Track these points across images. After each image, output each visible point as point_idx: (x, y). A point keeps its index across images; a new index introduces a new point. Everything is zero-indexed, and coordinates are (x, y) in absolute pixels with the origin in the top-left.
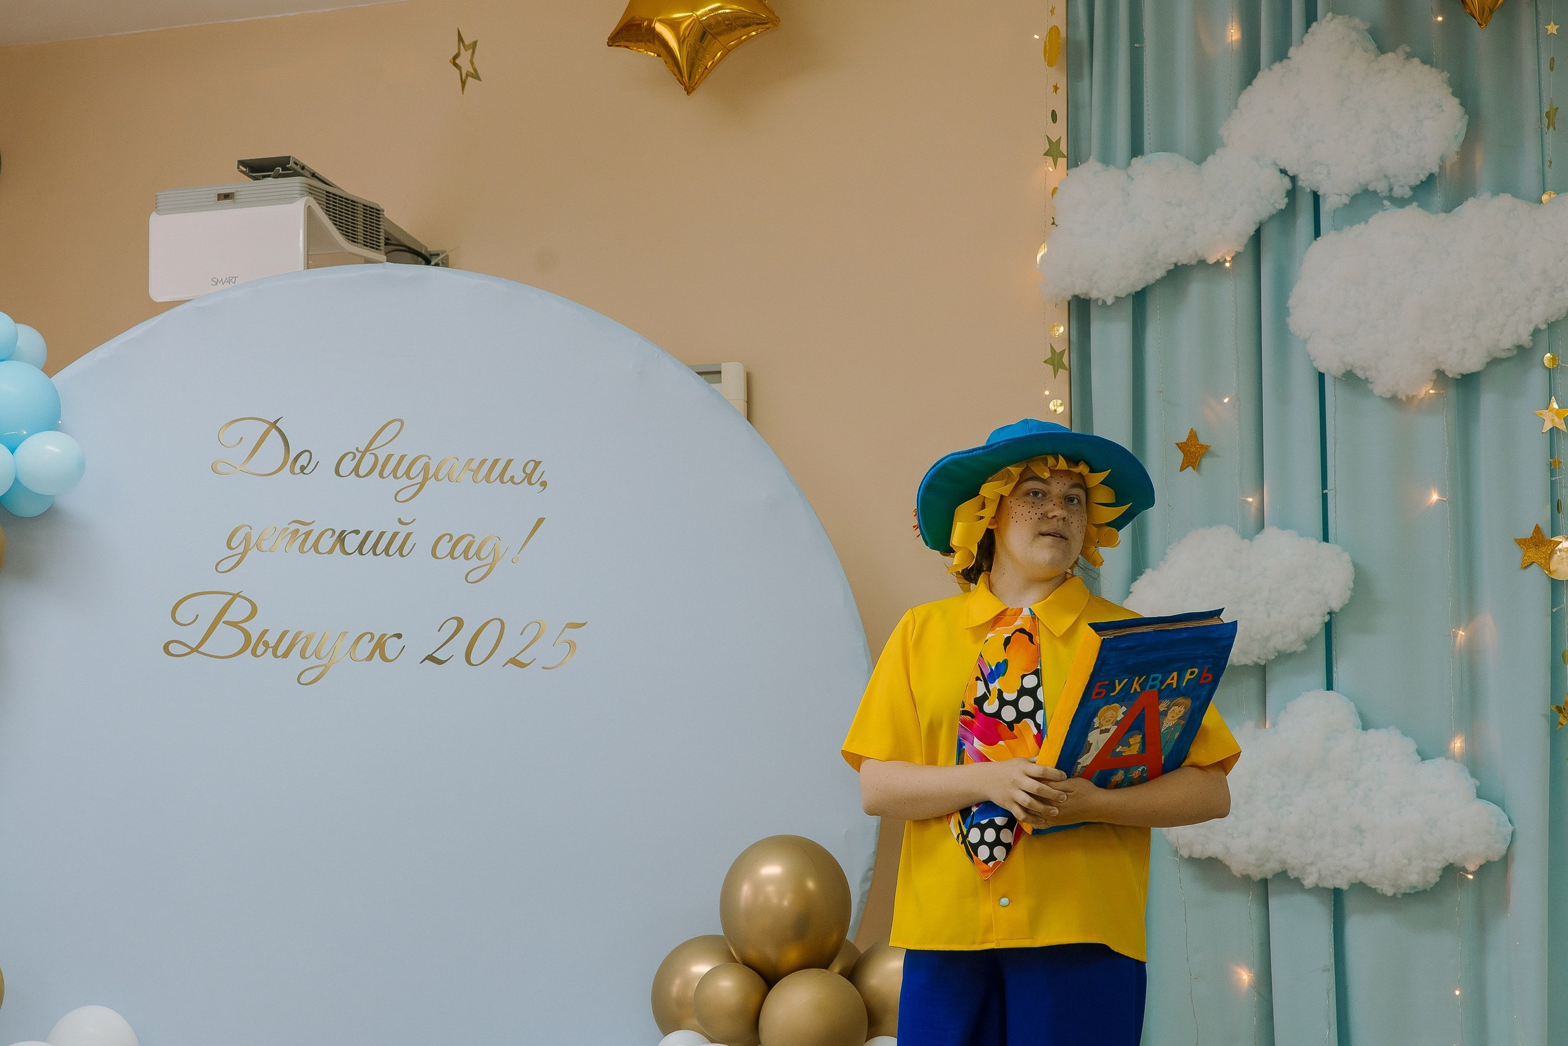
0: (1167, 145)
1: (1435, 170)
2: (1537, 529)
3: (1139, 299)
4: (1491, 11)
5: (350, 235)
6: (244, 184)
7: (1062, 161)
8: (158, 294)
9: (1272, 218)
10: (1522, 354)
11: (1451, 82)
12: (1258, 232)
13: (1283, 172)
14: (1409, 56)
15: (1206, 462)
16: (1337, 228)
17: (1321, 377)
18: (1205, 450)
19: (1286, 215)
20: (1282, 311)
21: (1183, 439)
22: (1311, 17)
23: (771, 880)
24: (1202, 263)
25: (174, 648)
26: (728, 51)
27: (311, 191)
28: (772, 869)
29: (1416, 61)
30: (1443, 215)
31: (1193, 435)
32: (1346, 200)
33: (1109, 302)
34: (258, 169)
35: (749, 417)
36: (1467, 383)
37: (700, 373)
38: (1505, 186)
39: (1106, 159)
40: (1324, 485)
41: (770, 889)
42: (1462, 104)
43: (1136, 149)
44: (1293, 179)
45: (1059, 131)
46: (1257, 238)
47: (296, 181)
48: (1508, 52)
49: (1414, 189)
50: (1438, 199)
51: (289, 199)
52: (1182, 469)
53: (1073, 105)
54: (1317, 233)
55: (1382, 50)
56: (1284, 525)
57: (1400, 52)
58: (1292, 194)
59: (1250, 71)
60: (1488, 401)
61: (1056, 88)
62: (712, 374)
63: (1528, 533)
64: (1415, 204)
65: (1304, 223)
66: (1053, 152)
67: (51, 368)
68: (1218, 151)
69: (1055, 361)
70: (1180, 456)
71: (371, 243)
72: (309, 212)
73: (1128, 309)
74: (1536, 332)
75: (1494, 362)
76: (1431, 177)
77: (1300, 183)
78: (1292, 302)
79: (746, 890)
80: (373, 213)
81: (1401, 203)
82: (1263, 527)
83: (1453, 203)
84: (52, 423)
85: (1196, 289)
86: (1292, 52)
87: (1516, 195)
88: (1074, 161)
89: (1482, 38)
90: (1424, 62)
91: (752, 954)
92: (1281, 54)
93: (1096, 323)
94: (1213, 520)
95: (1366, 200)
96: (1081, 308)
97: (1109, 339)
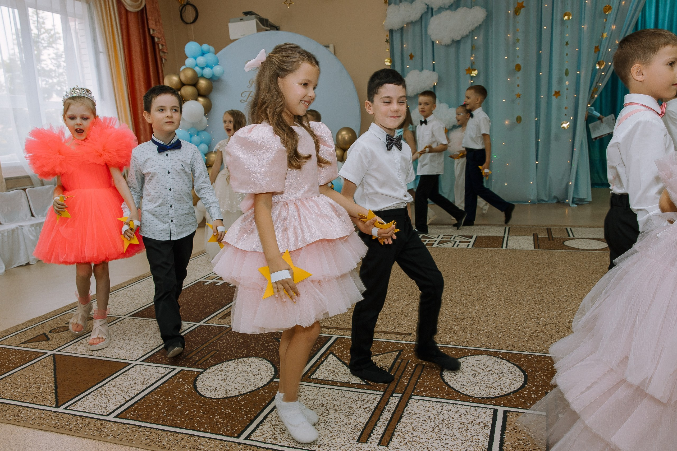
2: (469, 68)
3: (402, 29)
5: (264, 25)
6: (244, 17)
7: (387, 4)
8: (232, 38)
9: (424, 13)
10: (467, 36)
12: (422, 16)
13: (426, 4)
15: (414, 58)
16: (436, 15)
17: (433, 43)
18: (414, 56)
19: (426, 13)
20: (426, 30)
21: (410, 54)
24: (413, 22)
25: (242, 101)
27: (256, 18)
28: (344, 133)
30: (454, 11)
31: (411, 54)
32: (437, 9)
33: (396, 30)
34: (246, 14)
35: (335, 54)
36: (458, 42)
37: (325, 47)
38: (465, 5)
39: (395, 3)
41: (344, 136)
43: (401, 1)
46: (421, 18)
47: (253, 16)
49: (449, 6)
50: (453, 8)
51: (252, 19)
52: (410, 60)
54: (432, 16)
56: (426, 69)
58: (428, 8)
60: (462, 45)
62: (327, 47)
63: (467, 68)
65: (430, 14)
66: (386, 2)
67: (216, 53)
69: (387, 41)
70: (409, 58)
71: (267, 26)
72: (256, 22)
73: (400, 31)
74: (470, 32)
75: (462, 38)
76: (452, 4)
77: (429, 6)
78: (428, 28)
79: (340, 137)
80: (267, 20)
81: (447, 9)
82: (423, 69)
83: (456, 9)
84: (217, 64)
85: (411, 26)
87: (467, 7)
88: (390, 4)
91: (342, 147)
93: (394, 34)
94: (415, 68)
95: (441, 9)
96: (391, 31)
97: (397, 37)
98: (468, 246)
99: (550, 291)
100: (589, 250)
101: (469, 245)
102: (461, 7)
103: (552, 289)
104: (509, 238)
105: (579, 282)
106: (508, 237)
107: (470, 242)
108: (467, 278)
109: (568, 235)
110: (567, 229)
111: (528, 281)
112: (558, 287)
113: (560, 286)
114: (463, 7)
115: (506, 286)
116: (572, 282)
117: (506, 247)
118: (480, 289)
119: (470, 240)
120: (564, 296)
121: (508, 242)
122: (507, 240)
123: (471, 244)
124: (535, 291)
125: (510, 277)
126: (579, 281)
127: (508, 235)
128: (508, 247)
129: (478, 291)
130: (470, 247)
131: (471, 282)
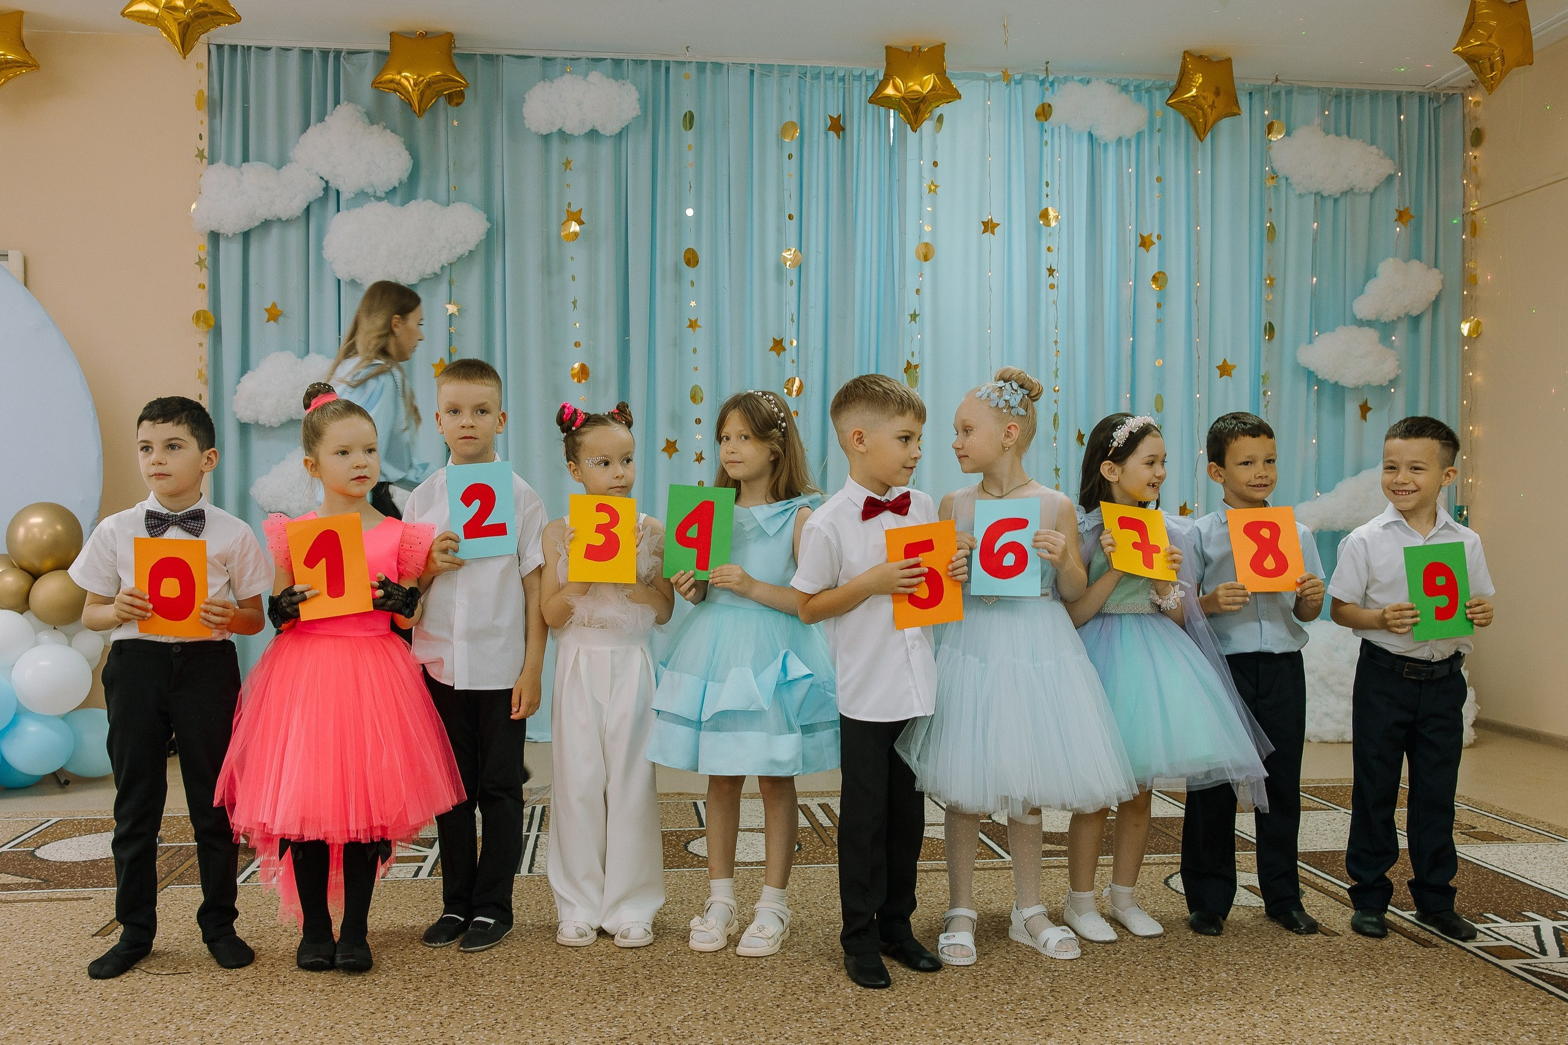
0: (261, 158)
1: (397, 185)
3: (246, 236)
4: (424, 111)
7: (205, 161)
9: (315, 200)
10: (436, 276)
11: (405, 143)
12: (308, 207)
13: (322, 178)
14: (385, 128)
15: (280, 319)
16: (348, 209)
17: (339, 280)
18: (281, 313)
19: (323, 199)
20: (320, 248)
21: (269, 306)
22: (337, 102)
23: (35, 525)
24: (279, 220)
26: (8, 79)
28: (36, 520)
29: (388, 131)
30: (399, 207)
31: (274, 305)
32: (353, 196)
33: (230, 236)
35: (26, 285)
38: (431, 196)
39: (229, 162)
40: (340, 335)
41: (36, 530)
42: (410, 154)
43: (246, 159)
44: (327, 182)
45: (204, 145)
46: (308, 209)
48: (433, 130)
49: (386, 193)
50: (398, 199)
52: (268, 321)
53: (212, 132)
54: (338, 211)
55: (372, 123)
56: (319, 352)
57: (381, 125)
58: (326, 189)
59: (306, 126)
61: (202, 122)
62: (3, 256)
64: (386, 201)
65: (332, 204)
66: (200, 155)
68: (288, 165)
69: (200, 262)
70: (267, 316)
73: (240, 239)
74: (443, 268)
75: (423, 280)
76: (395, 188)
77: (330, 185)
78: (324, 243)
79: (21, 532)
81: (379, 199)
82: (308, 353)
83: (405, 202)
85: (275, 231)
86: (327, 118)
87: (435, 201)
88: (212, 161)
89: (421, 124)
90: (392, 131)
91: (25, 564)
92: (321, 119)
93: (222, 244)
94: (283, 348)
95: (362, 196)
96: (215, 237)
97: (231, 253)
98: (416, 874)
99: (646, 1006)
100: (752, 864)
101: (420, 868)
102: (420, 200)
103: (651, 998)
104: (540, 840)
105: (725, 968)
106: (538, 837)
107: (425, 858)
108: (401, 985)
109: (697, 823)
110: (695, 804)
111: (583, 976)
112: (669, 990)
113: (674, 985)
114: (425, 199)
115: (519, 1001)
116: (708, 969)
117: (530, 871)
118: (437, 1020)
119: (426, 851)
120: (684, 1020)
121: (538, 851)
122: (535, 846)
123: (427, 866)
124: (603, 1011)
125: (533, 968)
126: (726, 963)
127: (539, 830)
128: (534, 869)
129: (429, 1028)
130: (423, 874)
131: (411, 997)
